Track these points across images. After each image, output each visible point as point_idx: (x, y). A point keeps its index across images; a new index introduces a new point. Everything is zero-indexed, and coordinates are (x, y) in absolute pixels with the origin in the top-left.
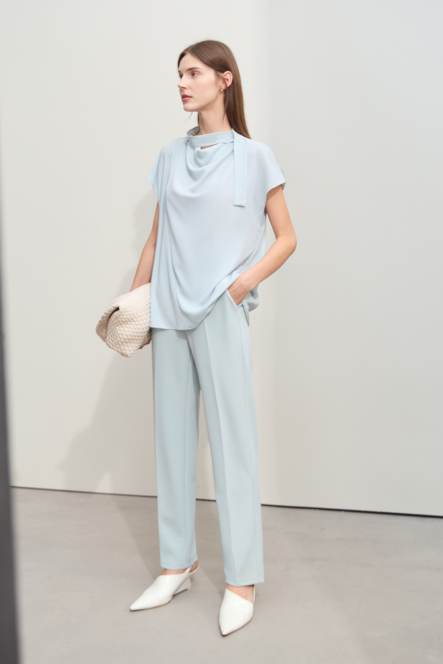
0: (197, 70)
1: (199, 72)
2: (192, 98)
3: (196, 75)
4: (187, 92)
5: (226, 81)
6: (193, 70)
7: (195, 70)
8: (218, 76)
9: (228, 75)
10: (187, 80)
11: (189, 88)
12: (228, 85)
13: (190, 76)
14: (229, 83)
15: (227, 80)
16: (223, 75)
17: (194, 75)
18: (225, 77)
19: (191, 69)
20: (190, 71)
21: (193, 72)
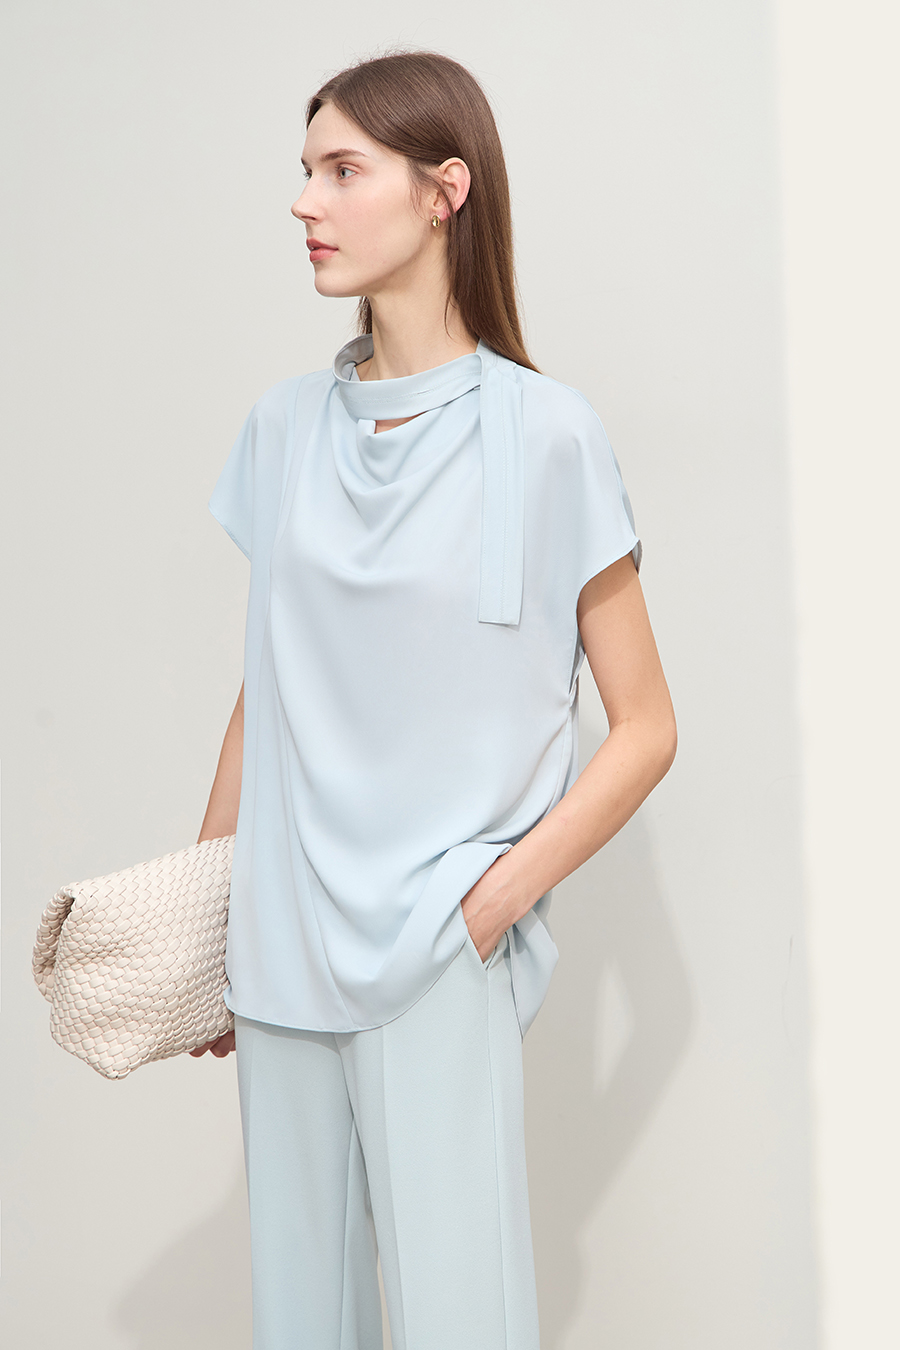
0: (351, 159)
1: (357, 166)
2: (337, 252)
3: (348, 173)
4: (323, 234)
5: (450, 191)
6: (339, 159)
7: (344, 159)
8: (421, 178)
9: (456, 174)
10: (321, 192)
11: (328, 217)
12: (457, 206)
13: (334, 177)
14: (459, 199)
15: (453, 185)
16: (434, 172)
17: (343, 174)
18: (446, 178)
19: (333, 156)
20: (332, 163)
21: (339, 165)
